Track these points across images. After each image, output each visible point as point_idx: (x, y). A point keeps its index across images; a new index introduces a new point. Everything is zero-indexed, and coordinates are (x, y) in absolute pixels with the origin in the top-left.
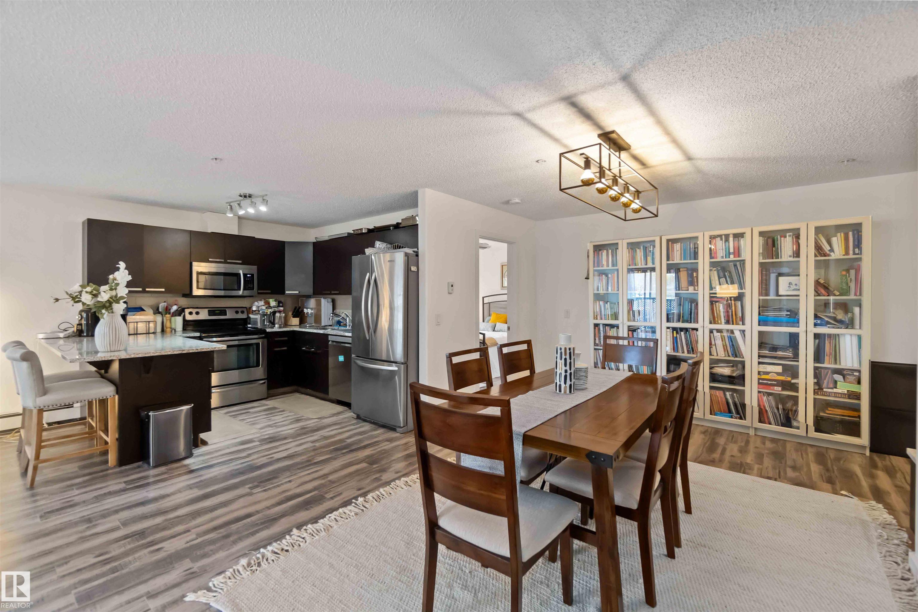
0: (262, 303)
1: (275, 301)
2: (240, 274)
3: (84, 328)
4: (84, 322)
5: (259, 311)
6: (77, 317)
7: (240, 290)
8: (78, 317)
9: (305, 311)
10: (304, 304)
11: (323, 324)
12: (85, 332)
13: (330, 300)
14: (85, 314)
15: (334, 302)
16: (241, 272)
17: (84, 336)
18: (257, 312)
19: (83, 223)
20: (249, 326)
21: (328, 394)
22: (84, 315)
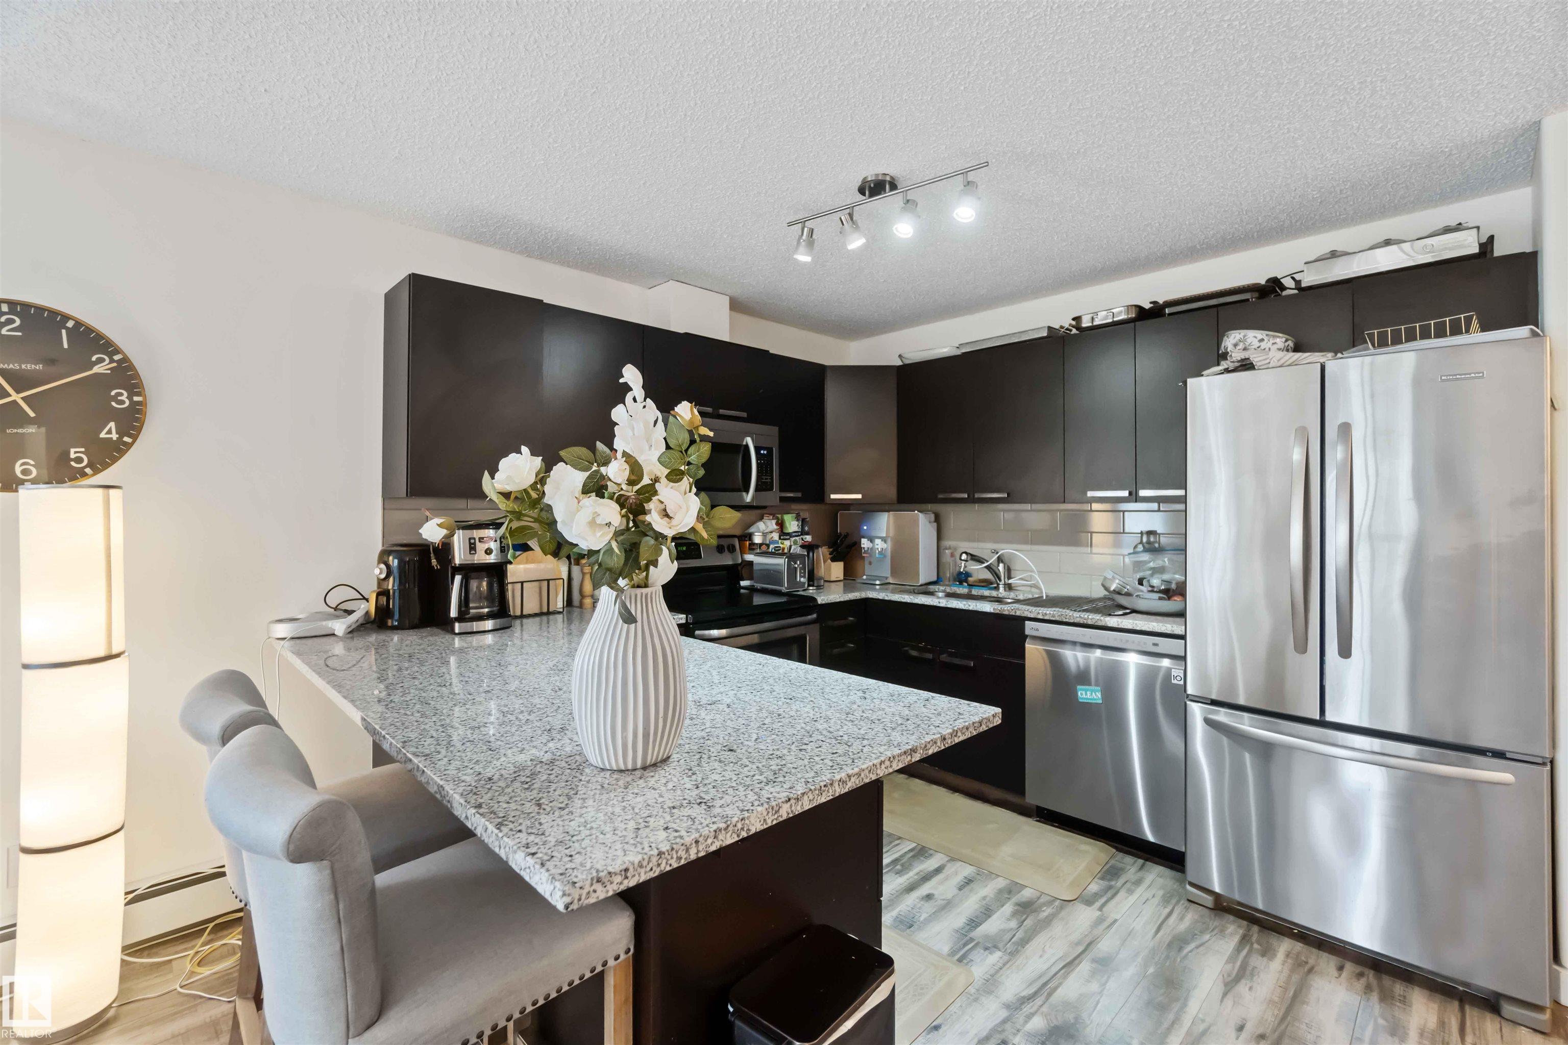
0: (772, 525)
1: (797, 518)
2: (747, 446)
3: (394, 604)
4: (390, 585)
5: (768, 546)
6: (377, 571)
7: (747, 491)
8: (379, 571)
9: (865, 543)
10: (859, 528)
11: (922, 580)
12: (397, 616)
13: (932, 517)
14: (396, 561)
15: (938, 519)
16: (749, 441)
17: (394, 628)
18: (764, 548)
19: (390, 298)
20: (744, 583)
21: (1022, 792)
22: (394, 562)
